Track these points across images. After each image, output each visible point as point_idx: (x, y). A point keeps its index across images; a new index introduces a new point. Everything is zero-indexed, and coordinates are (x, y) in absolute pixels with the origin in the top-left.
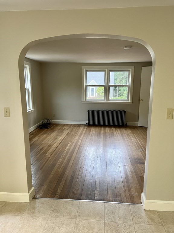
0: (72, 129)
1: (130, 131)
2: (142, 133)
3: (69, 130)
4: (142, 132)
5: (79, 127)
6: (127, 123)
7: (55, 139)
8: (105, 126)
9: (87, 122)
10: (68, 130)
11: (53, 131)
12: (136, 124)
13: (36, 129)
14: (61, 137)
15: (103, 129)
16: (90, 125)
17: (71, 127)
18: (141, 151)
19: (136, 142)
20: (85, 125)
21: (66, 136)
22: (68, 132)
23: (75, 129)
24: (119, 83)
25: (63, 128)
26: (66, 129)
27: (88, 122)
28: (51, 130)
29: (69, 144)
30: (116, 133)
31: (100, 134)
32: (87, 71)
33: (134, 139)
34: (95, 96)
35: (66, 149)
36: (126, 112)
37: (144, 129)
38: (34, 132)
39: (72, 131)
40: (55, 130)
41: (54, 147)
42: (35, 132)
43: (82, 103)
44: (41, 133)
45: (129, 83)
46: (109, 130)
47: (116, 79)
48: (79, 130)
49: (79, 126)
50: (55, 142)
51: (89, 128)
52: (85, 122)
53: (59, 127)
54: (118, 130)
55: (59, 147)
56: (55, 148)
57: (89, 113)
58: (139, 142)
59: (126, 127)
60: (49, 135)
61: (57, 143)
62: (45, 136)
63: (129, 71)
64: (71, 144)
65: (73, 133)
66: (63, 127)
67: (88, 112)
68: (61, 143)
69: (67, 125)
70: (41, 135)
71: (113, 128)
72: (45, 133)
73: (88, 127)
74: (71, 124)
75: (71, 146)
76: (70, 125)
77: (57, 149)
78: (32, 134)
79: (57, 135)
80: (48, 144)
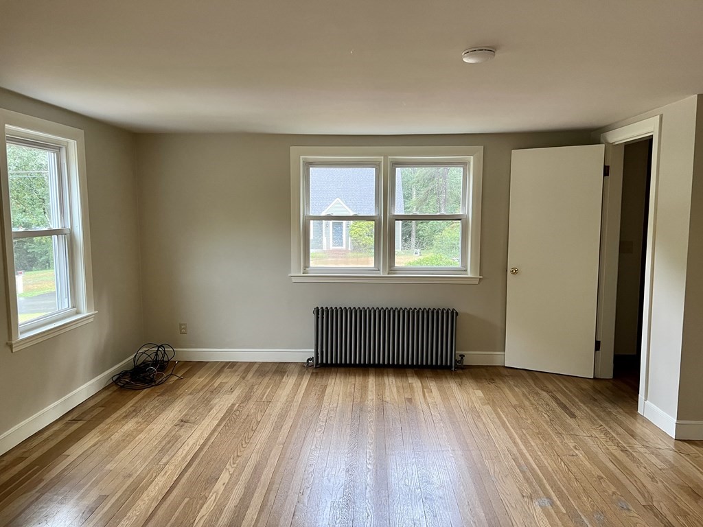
0: (252, 387)
1: (479, 393)
2: (527, 403)
3: (237, 393)
4: (524, 395)
5: (277, 378)
6: (462, 356)
7: (170, 442)
8: (380, 368)
9: (310, 352)
10: (232, 390)
11: (171, 402)
12: (496, 358)
13: (105, 389)
14: (197, 434)
15: (371, 381)
16: (323, 366)
17: (250, 375)
18: (543, 508)
19: (515, 450)
20: (305, 367)
21: (218, 425)
22: (233, 405)
23: (262, 388)
24: (417, 209)
25: (216, 385)
26: (226, 387)
27: (317, 354)
28: (162, 394)
29: (225, 477)
30: (425, 406)
31: (361, 410)
32: (309, 164)
33: (503, 432)
34: (344, 247)
35: (203, 511)
36: (457, 314)
37: (531, 381)
38: (91, 404)
39: (247, 398)
40: (179, 392)
41: (152, 494)
42: (94, 407)
43: (294, 280)
44: (116, 410)
45: (466, 209)
46: (398, 388)
47: (407, 197)
48: (279, 392)
49: (280, 369)
50: (164, 460)
51: (318, 381)
52: (306, 353)
53: (199, 380)
54: (432, 385)
55: (175, 492)
56: (154, 505)
57: (318, 318)
58: (525, 451)
59: (460, 371)
60: (149, 419)
61: (170, 468)
62: (130, 425)
63: (464, 164)
64: (231, 475)
65: (251, 406)
66: (214, 378)
67: (313, 317)
68: (191, 470)
69: (232, 365)
70: (117, 421)
71: (410, 380)
72: (134, 412)
73: (317, 373)
74: (252, 364)
75: (229, 488)
76: (243, 368)
77: (160, 512)
78: (76, 420)
79: (183, 422)
80: (130, 476)
